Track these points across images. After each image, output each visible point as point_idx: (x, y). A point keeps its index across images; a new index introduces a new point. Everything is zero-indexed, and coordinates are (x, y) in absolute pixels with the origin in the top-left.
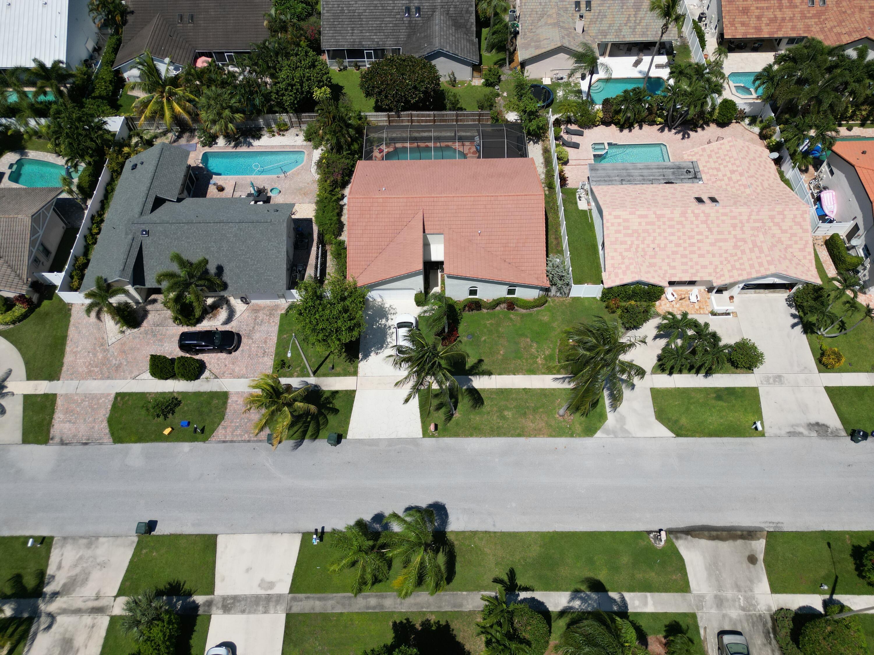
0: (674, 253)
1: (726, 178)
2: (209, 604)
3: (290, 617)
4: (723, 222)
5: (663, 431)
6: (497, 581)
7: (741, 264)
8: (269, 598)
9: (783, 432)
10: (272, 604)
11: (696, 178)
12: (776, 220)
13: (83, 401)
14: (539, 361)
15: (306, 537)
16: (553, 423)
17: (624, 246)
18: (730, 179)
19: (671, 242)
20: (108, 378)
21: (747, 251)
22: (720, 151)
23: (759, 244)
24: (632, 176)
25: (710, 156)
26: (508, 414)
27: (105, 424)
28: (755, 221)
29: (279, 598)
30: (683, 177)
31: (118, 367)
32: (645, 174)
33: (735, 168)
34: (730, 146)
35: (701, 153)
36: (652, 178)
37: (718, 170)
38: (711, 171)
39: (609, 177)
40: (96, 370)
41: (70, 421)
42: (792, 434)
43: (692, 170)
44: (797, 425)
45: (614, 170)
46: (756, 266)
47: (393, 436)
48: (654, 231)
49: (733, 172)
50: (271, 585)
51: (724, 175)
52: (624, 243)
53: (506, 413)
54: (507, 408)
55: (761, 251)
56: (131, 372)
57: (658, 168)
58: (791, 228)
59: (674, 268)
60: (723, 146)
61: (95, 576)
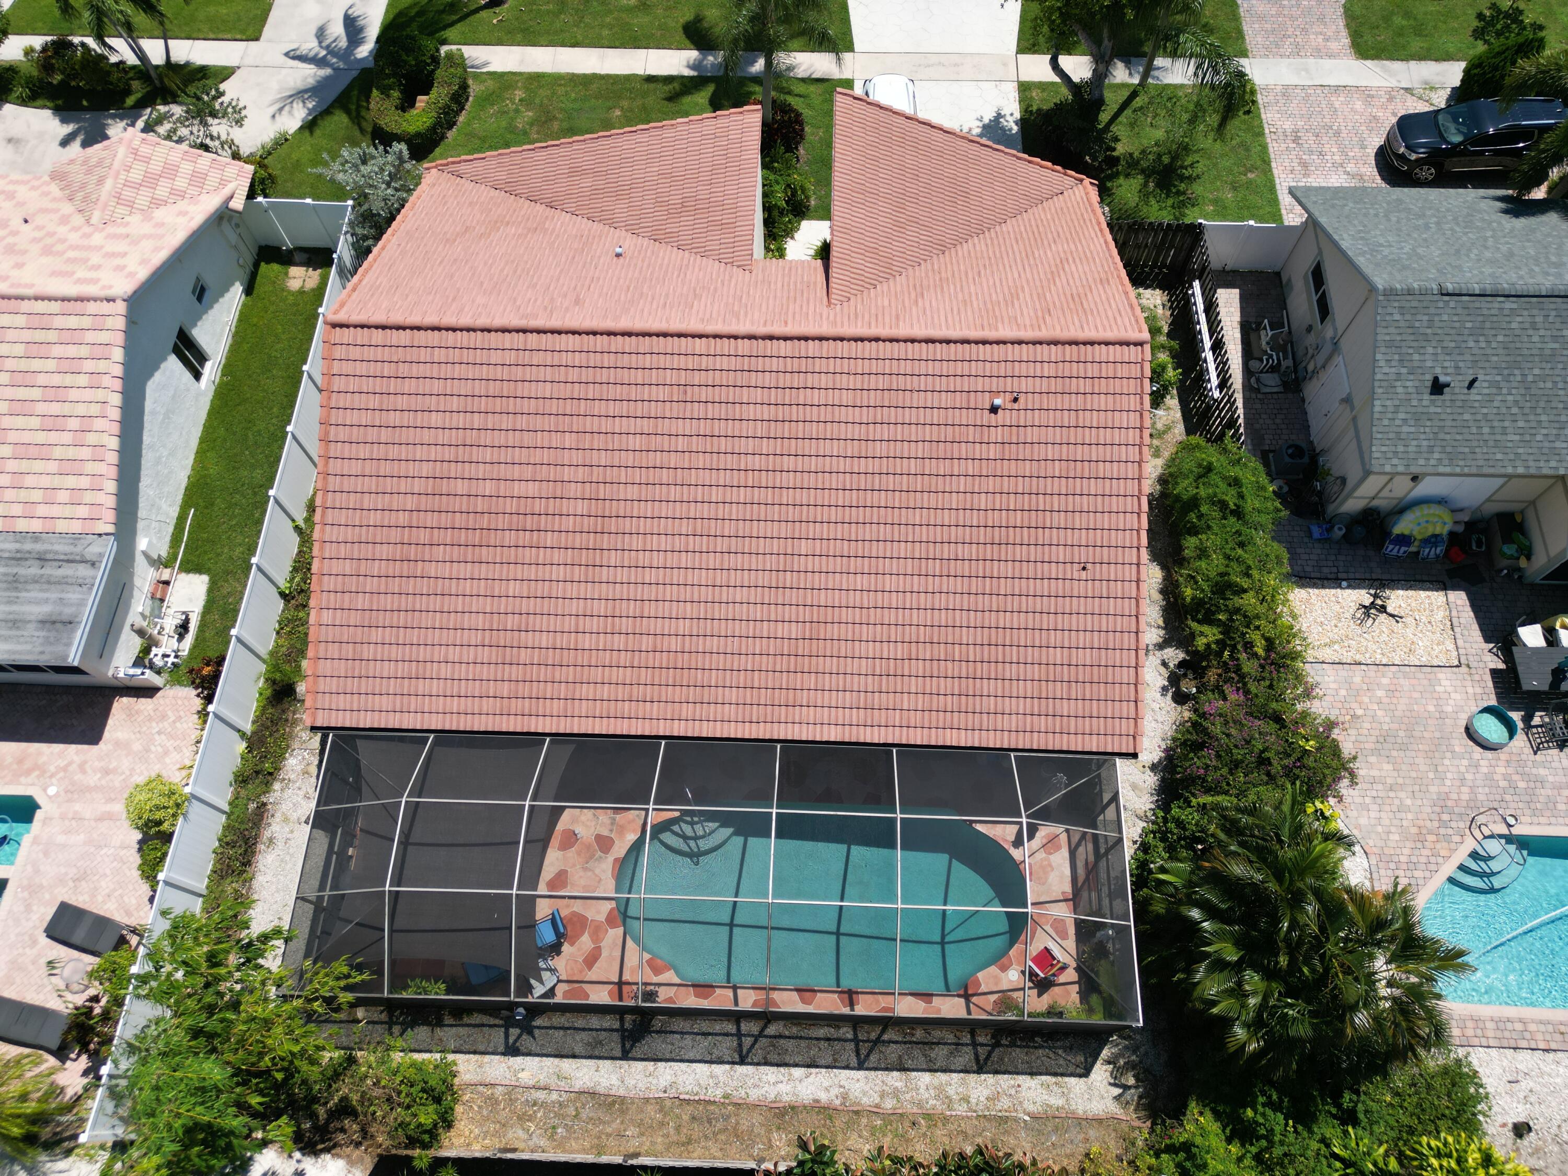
14: (519, 95)
26: (628, 1)
39: (14, 583)
52: (112, 237)
53: (634, 2)
54: (630, 10)
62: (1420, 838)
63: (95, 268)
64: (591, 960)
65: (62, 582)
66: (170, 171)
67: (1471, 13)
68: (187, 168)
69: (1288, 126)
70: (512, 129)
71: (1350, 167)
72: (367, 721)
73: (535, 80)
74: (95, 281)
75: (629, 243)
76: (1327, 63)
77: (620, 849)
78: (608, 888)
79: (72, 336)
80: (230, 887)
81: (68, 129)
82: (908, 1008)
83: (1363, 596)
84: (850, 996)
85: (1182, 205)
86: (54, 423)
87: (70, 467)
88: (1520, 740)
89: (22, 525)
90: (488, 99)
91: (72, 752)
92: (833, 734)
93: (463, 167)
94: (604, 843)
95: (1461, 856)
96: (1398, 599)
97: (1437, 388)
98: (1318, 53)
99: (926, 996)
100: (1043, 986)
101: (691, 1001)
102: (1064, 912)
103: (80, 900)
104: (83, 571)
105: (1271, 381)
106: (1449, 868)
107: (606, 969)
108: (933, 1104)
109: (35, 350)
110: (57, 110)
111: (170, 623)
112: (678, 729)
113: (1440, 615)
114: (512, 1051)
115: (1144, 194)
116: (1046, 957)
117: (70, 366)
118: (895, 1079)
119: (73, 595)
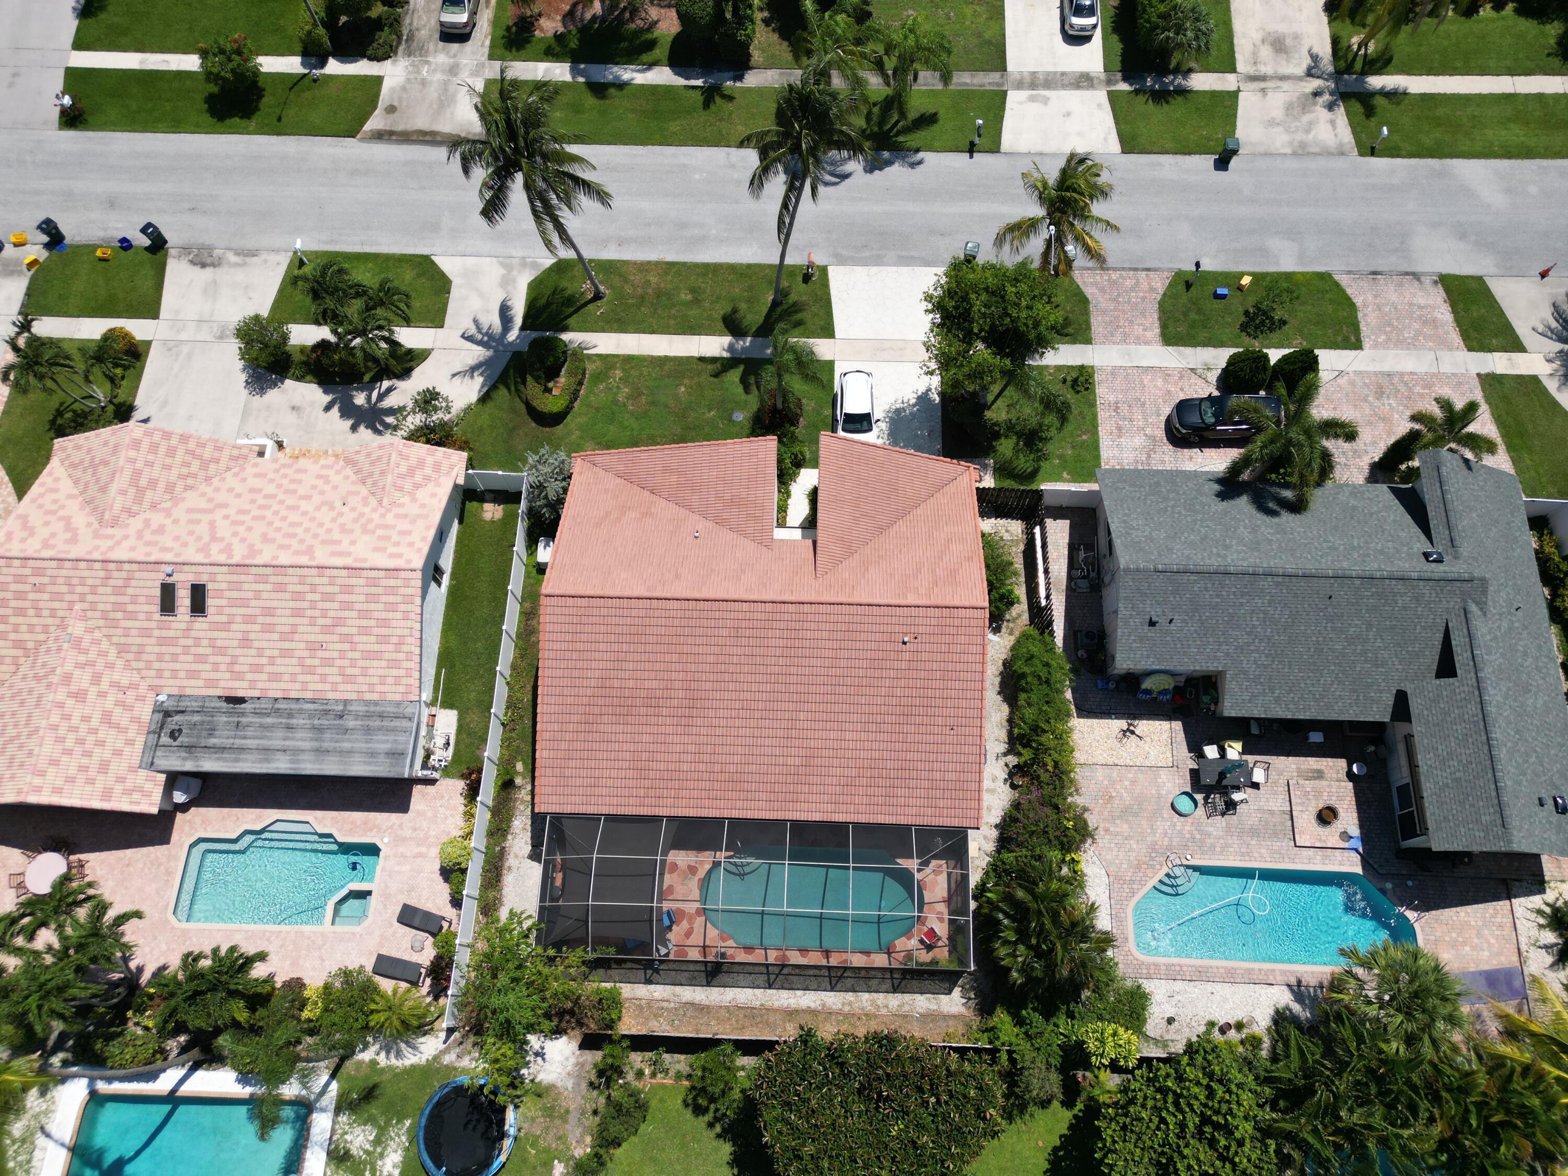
0: (308, 497)
1: (104, 686)
2: (1109, 82)
3: (1001, 66)
4: (176, 538)
5: (445, 264)
6: (730, 98)
7: (187, 465)
8: (1033, 86)
9: (264, 256)
10: (1028, 79)
11: (167, 714)
12: (68, 536)
13: (1415, 338)
14: (618, 373)
15: (995, 148)
16: (617, 281)
17: (401, 511)
18: (96, 679)
19: (305, 514)
20: (1389, 375)
21: (161, 486)
22: (72, 771)
23: (132, 491)
24: (313, 728)
25: (104, 767)
26: (686, 296)
27: (1358, 301)
28: (111, 537)
29: (1019, 85)
30: (196, 718)
31: (1380, 393)
32: (280, 734)
33: (70, 702)
34: (43, 774)
35: (119, 788)
36: (269, 720)
37: (107, 718)
38: (124, 722)
39: (368, 730)
40: (1418, 389)
41: (1420, 307)
42: (253, 253)
43: (165, 739)
44: (237, 265)
45: (350, 752)
46: (162, 450)
47: (874, 269)
48: (329, 531)
49: (80, 696)
50: (1032, 99)
51: (102, 695)
52: (398, 516)
53: (689, 297)
54: (687, 304)
55: (137, 474)
56: (1352, 383)
57: (242, 749)
58: (47, 524)
59: (319, 477)
60: (59, 782)
61: (1278, 112)
62: (1138, 867)
63: (397, 544)
64: (689, 934)
65: (394, 730)
66: (421, 463)
67: (1241, 310)
68: (430, 460)
69: (1112, 398)
70: (615, 402)
71: (1148, 431)
72: (568, 809)
73: (628, 360)
74: (400, 556)
75: (702, 525)
76: (1143, 349)
77: (701, 873)
78: (696, 894)
79: (392, 590)
80: (491, 894)
81: (328, 398)
82: (858, 961)
83: (1122, 724)
84: (827, 953)
85: (1039, 459)
86: (383, 639)
87: (393, 664)
88: (1201, 811)
89: (368, 696)
90: (599, 377)
91: (394, 816)
92: (817, 817)
93: (598, 459)
94: (693, 870)
95: (1161, 875)
96: (1144, 726)
97: (1152, 623)
98: (1140, 341)
99: (867, 953)
100: (929, 948)
101: (741, 957)
102: (942, 908)
103: (413, 902)
104: (405, 723)
105: (1083, 584)
106: (1154, 882)
107: (696, 939)
108: (869, 1008)
111: (440, 741)
112: (735, 814)
113: (1166, 736)
114: (649, 982)
115: (1016, 450)
116: (931, 933)
117: (391, 607)
118: (850, 996)
119: (402, 738)
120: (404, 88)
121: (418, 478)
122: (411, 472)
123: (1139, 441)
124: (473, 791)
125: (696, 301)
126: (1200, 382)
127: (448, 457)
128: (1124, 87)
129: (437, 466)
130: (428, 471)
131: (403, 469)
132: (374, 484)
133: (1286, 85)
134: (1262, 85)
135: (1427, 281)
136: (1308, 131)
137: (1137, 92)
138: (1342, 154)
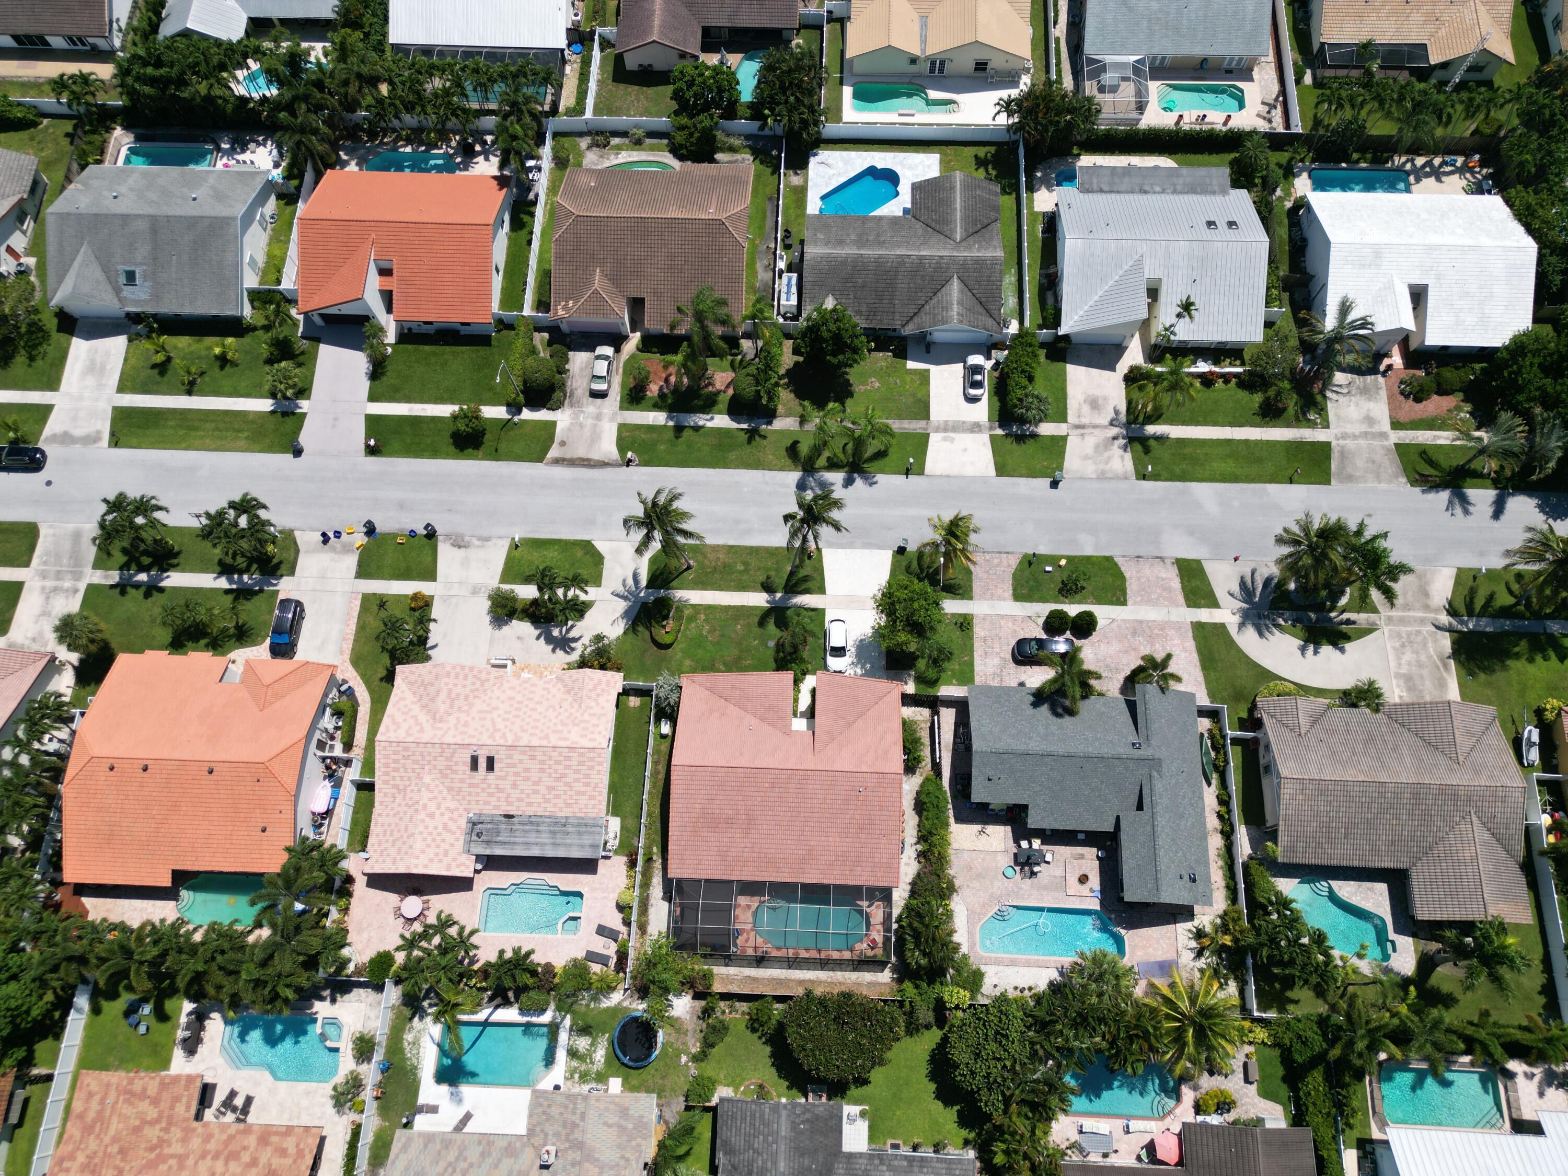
0: (540, 703)
1: (443, 810)
2: (991, 428)
3: (927, 417)
4: (476, 729)
5: (600, 546)
6: (764, 437)
7: (473, 684)
8: (945, 430)
9: (494, 541)
10: (942, 426)
11: (474, 824)
12: (418, 728)
13: (1158, 599)
14: (703, 617)
15: (921, 472)
16: (700, 558)
17: (592, 711)
18: (439, 807)
19: (540, 713)
20: (1141, 622)
21: (462, 697)
22: (432, 856)
23: (448, 701)
24: (550, 832)
25: (446, 853)
26: (740, 567)
27: (1127, 575)
28: (441, 729)
29: (937, 430)
30: (490, 826)
31: (1134, 633)
32: (533, 835)
33: (427, 819)
34: (417, 858)
35: (454, 864)
36: (528, 827)
37: (445, 826)
38: (454, 829)
39: (579, 833)
40: (1156, 631)
41: (1163, 579)
42: (487, 539)
43: (474, 838)
44: (479, 546)
45: (570, 845)
46: (461, 676)
47: (849, 551)
48: (555, 724)
49: (431, 816)
50: (945, 439)
51: (442, 814)
52: (591, 715)
53: (742, 568)
54: (741, 572)
55: (450, 691)
56: (1119, 627)
57: (514, 843)
58: (405, 720)
59: (544, 689)
60: (426, 862)
61: (1090, 450)
62: (983, 906)
63: (592, 732)
64: (747, 941)
65: (593, 833)
66: (600, 682)
67: (1060, 580)
68: (604, 679)
69: (982, 634)
70: (701, 635)
71: (1002, 655)
72: (685, 876)
73: (709, 608)
74: (594, 740)
75: (754, 722)
76: (1002, 603)
77: (753, 908)
78: (751, 920)
79: (592, 759)
80: (643, 919)
81: (538, 632)
82: (835, 955)
83: (979, 827)
84: (819, 951)
85: (940, 671)
86: (587, 785)
87: (592, 798)
88: (1018, 876)
89: (579, 815)
90: (692, 619)
91: (590, 876)
92: (815, 881)
93: (695, 679)
94: (749, 907)
95: (995, 910)
96: (990, 829)
97: (990, 780)
98: (1001, 598)
99: (840, 951)
100: (872, 948)
101: (775, 953)
102: (880, 927)
103: (603, 923)
104: (598, 829)
105: (962, 747)
106: (992, 913)
107: (751, 943)
108: (841, 979)
109: (581, 763)
110: (533, 623)
111: (612, 835)
112: (772, 879)
113: (1002, 834)
114: (727, 965)
115: (927, 666)
116: (874, 941)
117: (591, 768)
118: (831, 973)
119: (597, 837)
120: (569, 429)
121: (599, 691)
122: (595, 687)
123: (997, 661)
124: (632, 864)
125: (746, 570)
126: (1033, 625)
127: (613, 676)
128: (999, 432)
129: (608, 683)
130: (604, 686)
131: (591, 686)
132: (576, 694)
133: (1096, 432)
134: (1082, 431)
135: (1168, 562)
136: (1107, 463)
137: (1007, 435)
138: (1126, 478)
